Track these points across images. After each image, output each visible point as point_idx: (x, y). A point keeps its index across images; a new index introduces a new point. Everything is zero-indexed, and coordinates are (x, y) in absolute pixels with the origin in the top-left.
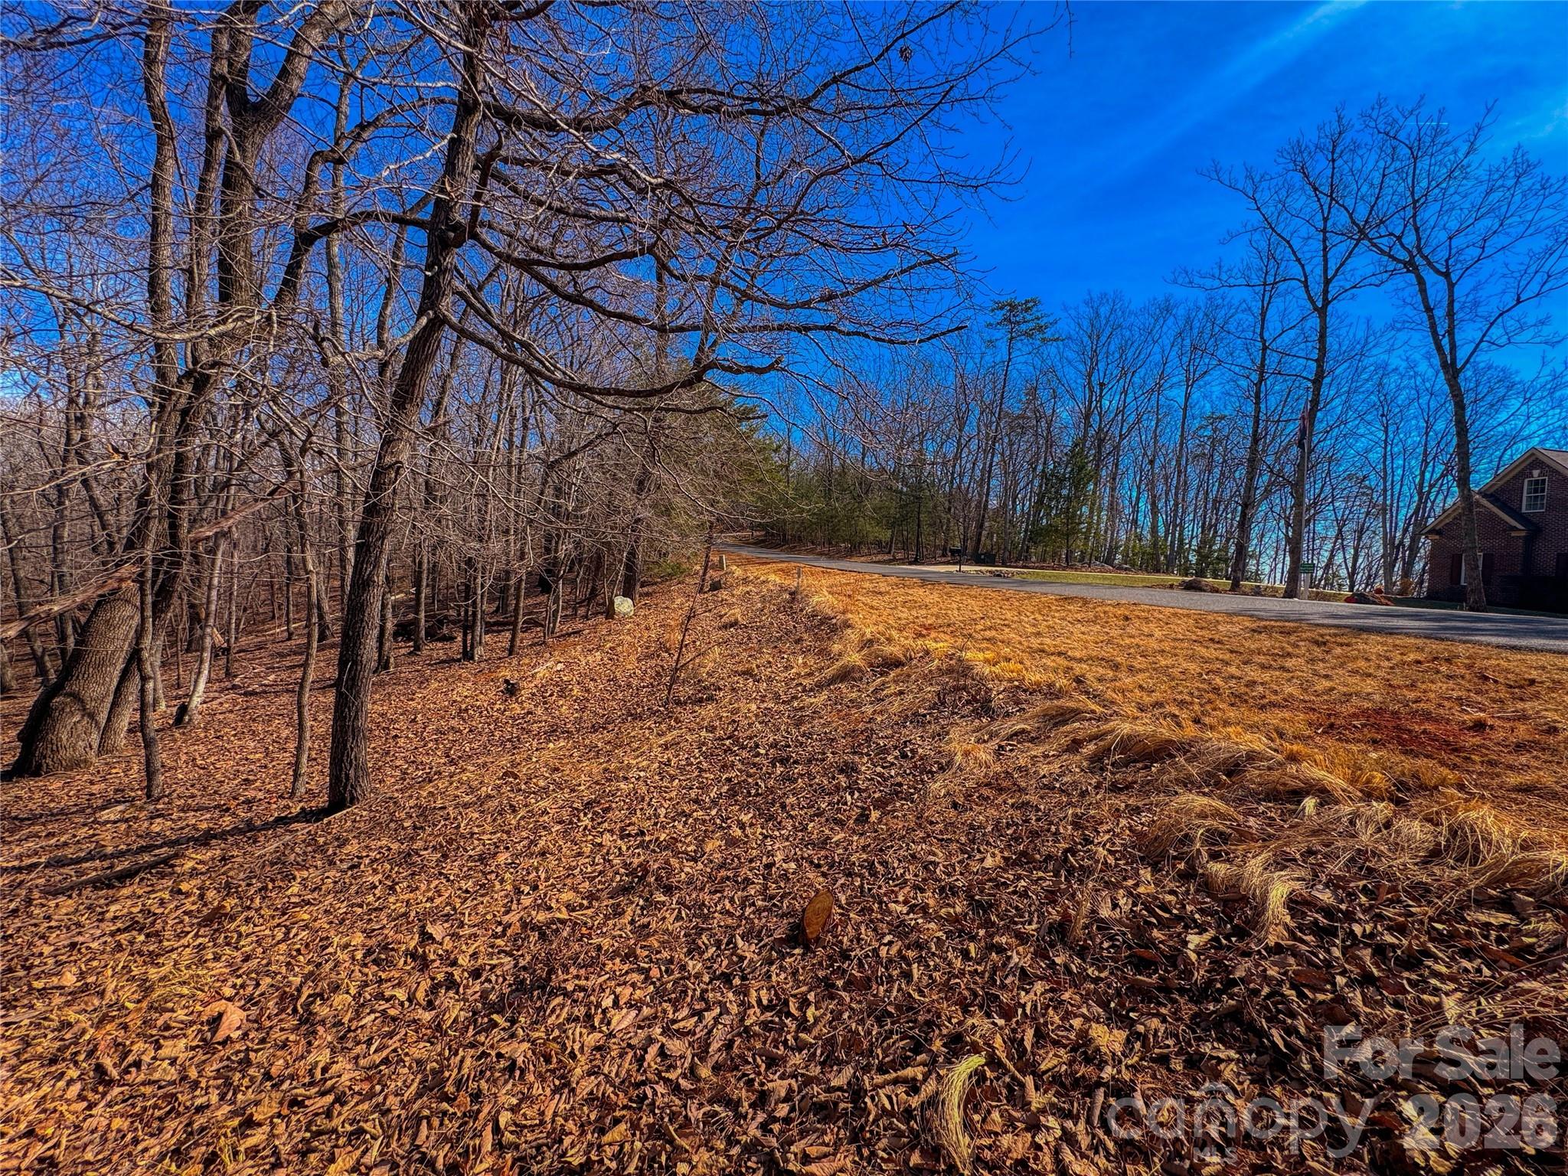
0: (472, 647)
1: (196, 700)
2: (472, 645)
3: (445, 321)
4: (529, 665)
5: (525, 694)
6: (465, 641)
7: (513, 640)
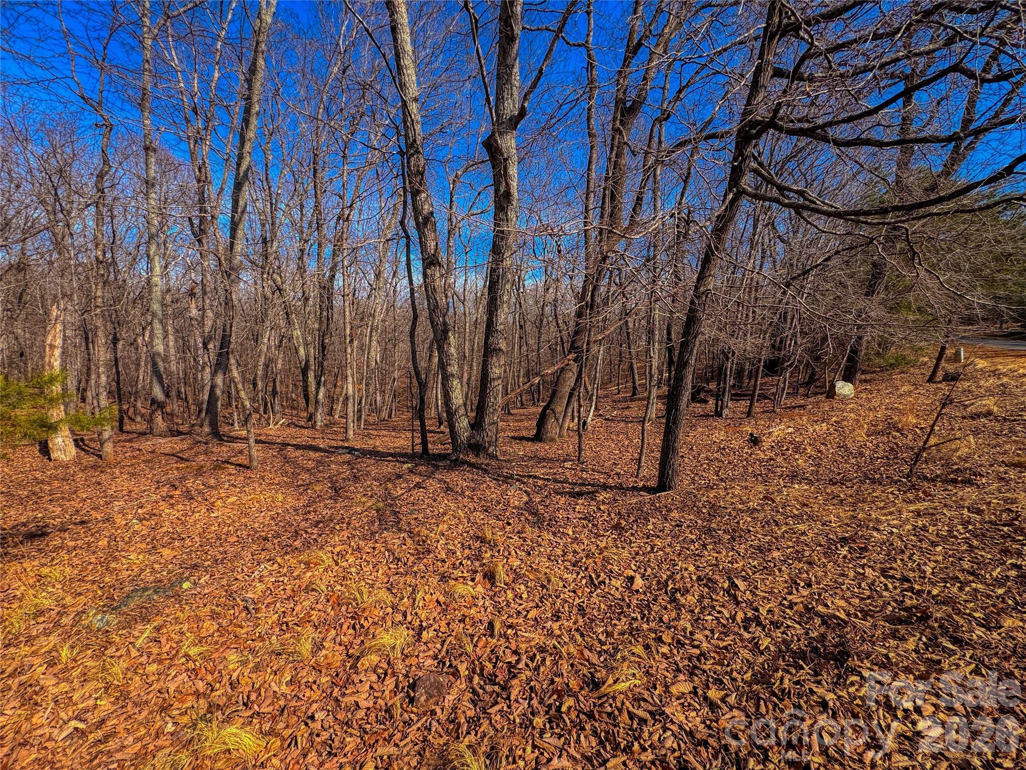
0: (722, 409)
1: (589, 419)
2: (722, 407)
3: (744, 192)
4: (764, 425)
5: (766, 445)
6: (717, 404)
7: (751, 406)
